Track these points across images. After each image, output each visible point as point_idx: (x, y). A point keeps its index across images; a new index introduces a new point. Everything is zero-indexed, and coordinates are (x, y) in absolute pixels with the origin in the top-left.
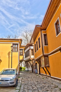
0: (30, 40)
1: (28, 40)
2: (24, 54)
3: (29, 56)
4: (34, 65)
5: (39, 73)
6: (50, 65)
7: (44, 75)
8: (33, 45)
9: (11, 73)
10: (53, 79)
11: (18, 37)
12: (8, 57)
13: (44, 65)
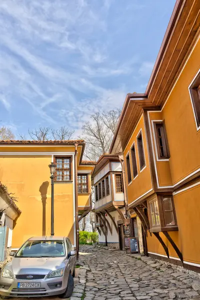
0: (110, 143)
1: (102, 144)
2: (92, 190)
3: (108, 193)
4: (126, 223)
5: (142, 251)
6: (179, 225)
7: (160, 258)
8: (121, 157)
9: (52, 252)
10: (191, 272)
11: (71, 134)
12: (39, 198)
13: (160, 224)
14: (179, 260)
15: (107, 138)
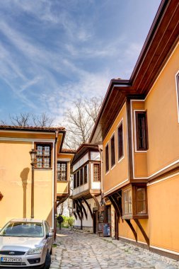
1: (83, 132)
2: (71, 178)
3: (86, 182)
4: (101, 210)
5: (113, 234)
7: (129, 242)
8: (101, 147)
10: (155, 255)
12: (20, 183)
13: (132, 212)
14: (146, 244)
15: (88, 127)
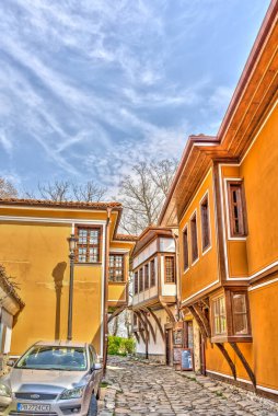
0: (160, 210)
1: (148, 210)
2: (130, 277)
3: (153, 284)
4: (177, 328)
5: (197, 368)
6: (255, 335)
7: (223, 379)
8: (175, 231)
9: (68, 363)
10: (266, 402)
11: (102, 193)
12: (51, 285)
13: (226, 331)
14: (250, 383)
15: (156, 202)
